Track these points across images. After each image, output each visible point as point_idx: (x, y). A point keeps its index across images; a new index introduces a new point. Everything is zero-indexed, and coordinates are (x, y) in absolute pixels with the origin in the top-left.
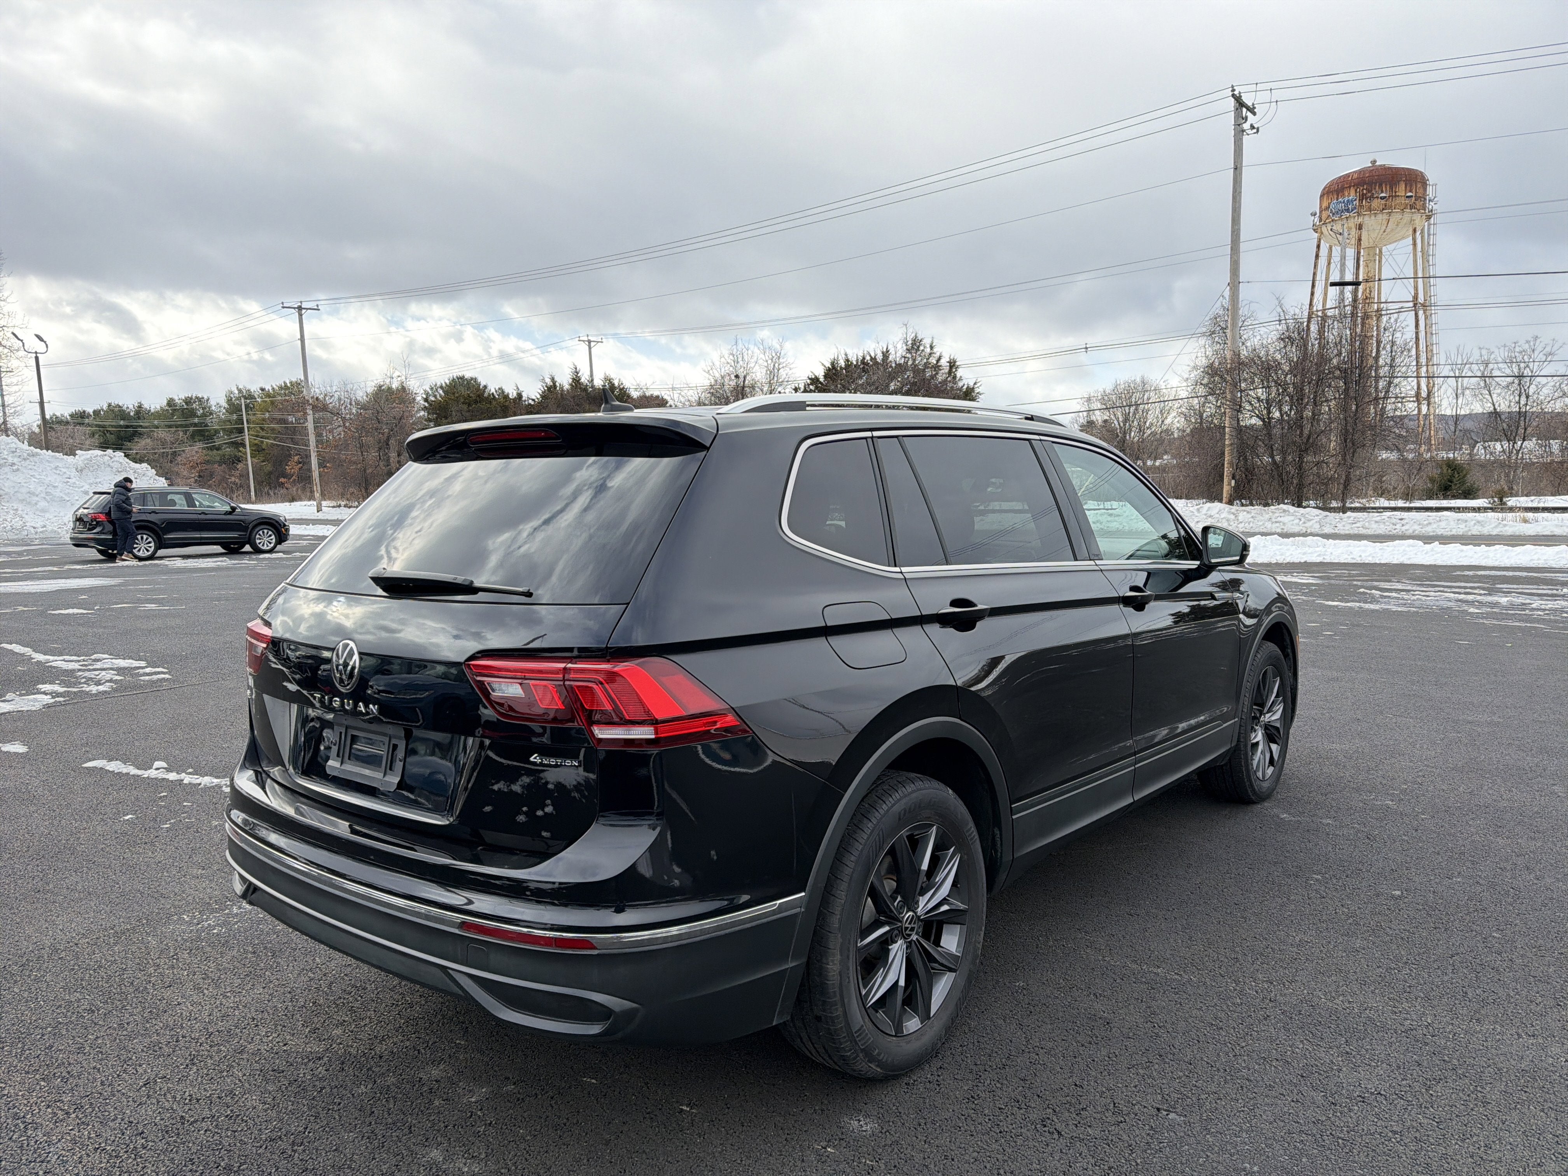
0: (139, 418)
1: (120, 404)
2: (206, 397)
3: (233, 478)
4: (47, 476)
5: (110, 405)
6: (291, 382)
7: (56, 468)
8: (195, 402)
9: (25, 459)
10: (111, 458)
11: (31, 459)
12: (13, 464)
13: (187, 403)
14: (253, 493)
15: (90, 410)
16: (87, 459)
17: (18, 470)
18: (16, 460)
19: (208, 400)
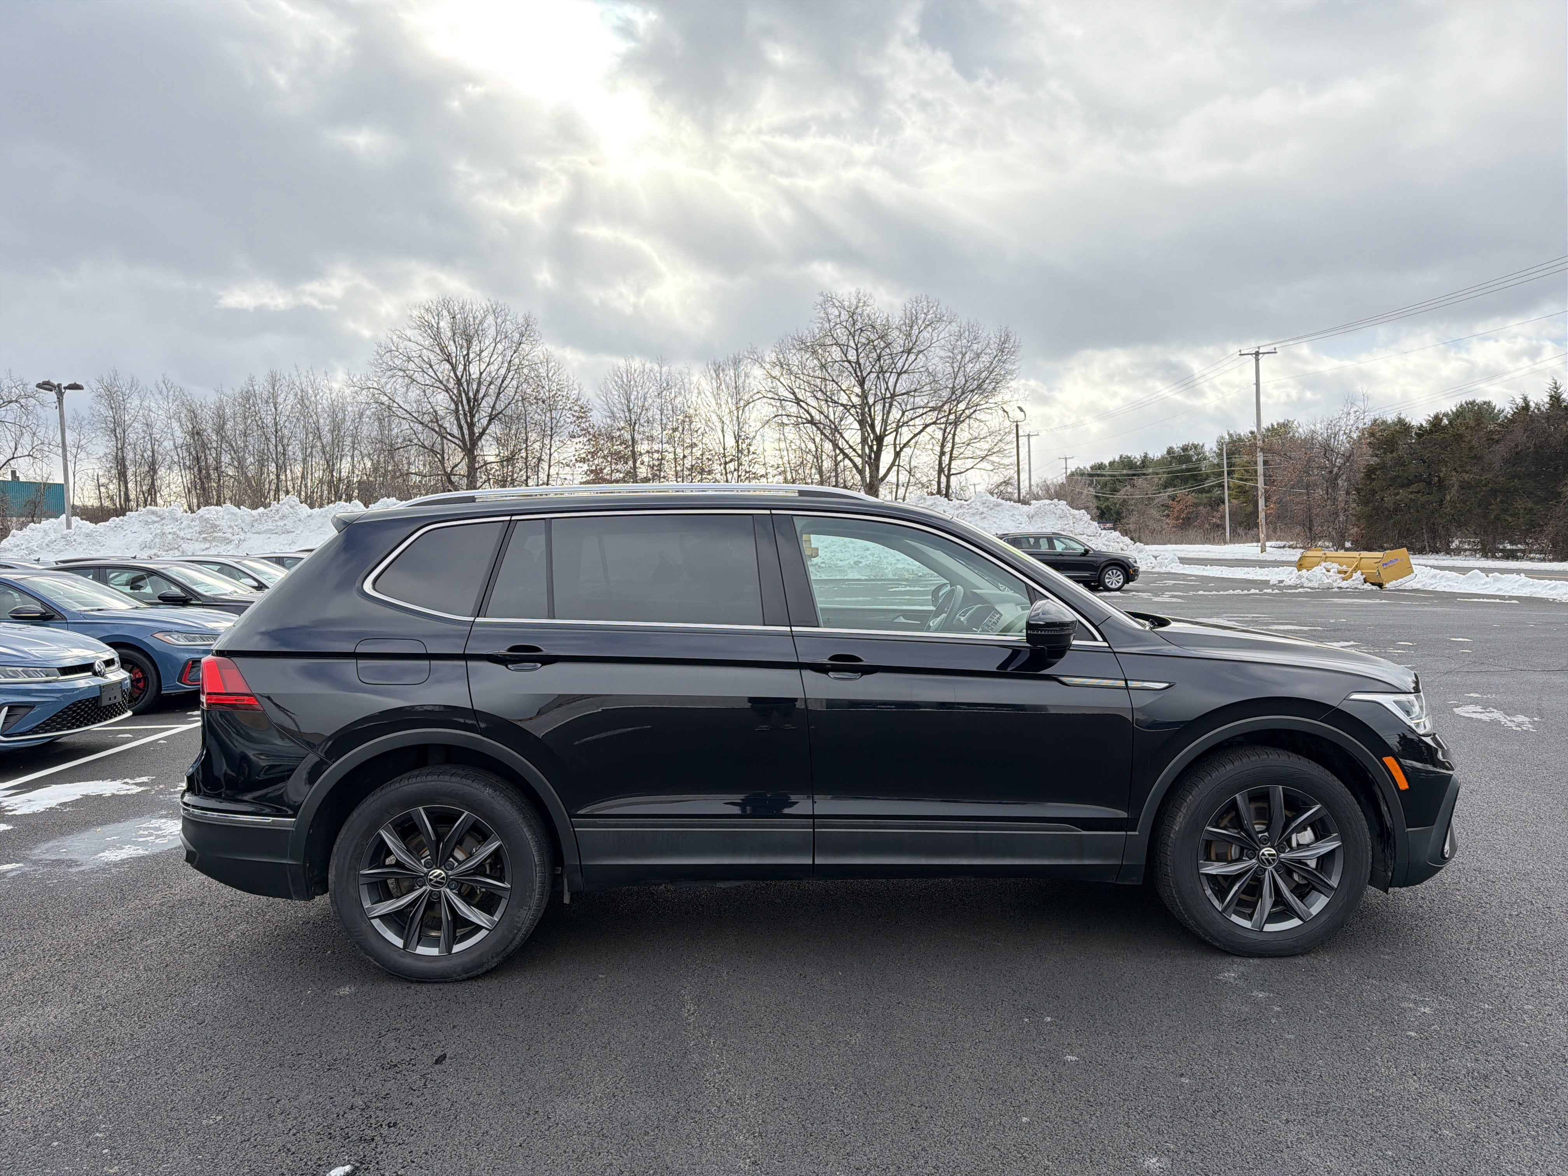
0: (1144, 467)
1: (1129, 455)
2: (1201, 444)
3: (1214, 520)
4: (1004, 522)
5: (1121, 457)
6: (1278, 424)
7: (1012, 516)
8: (1191, 449)
9: (991, 509)
10: (1056, 506)
11: (996, 508)
12: (982, 513)
13: (1184, 452)
14: (1228, 534)
15: (1107, 463)
16: (1037, 508)
17: (985, 517)
18: (985, 510)
19: (1202, 447)
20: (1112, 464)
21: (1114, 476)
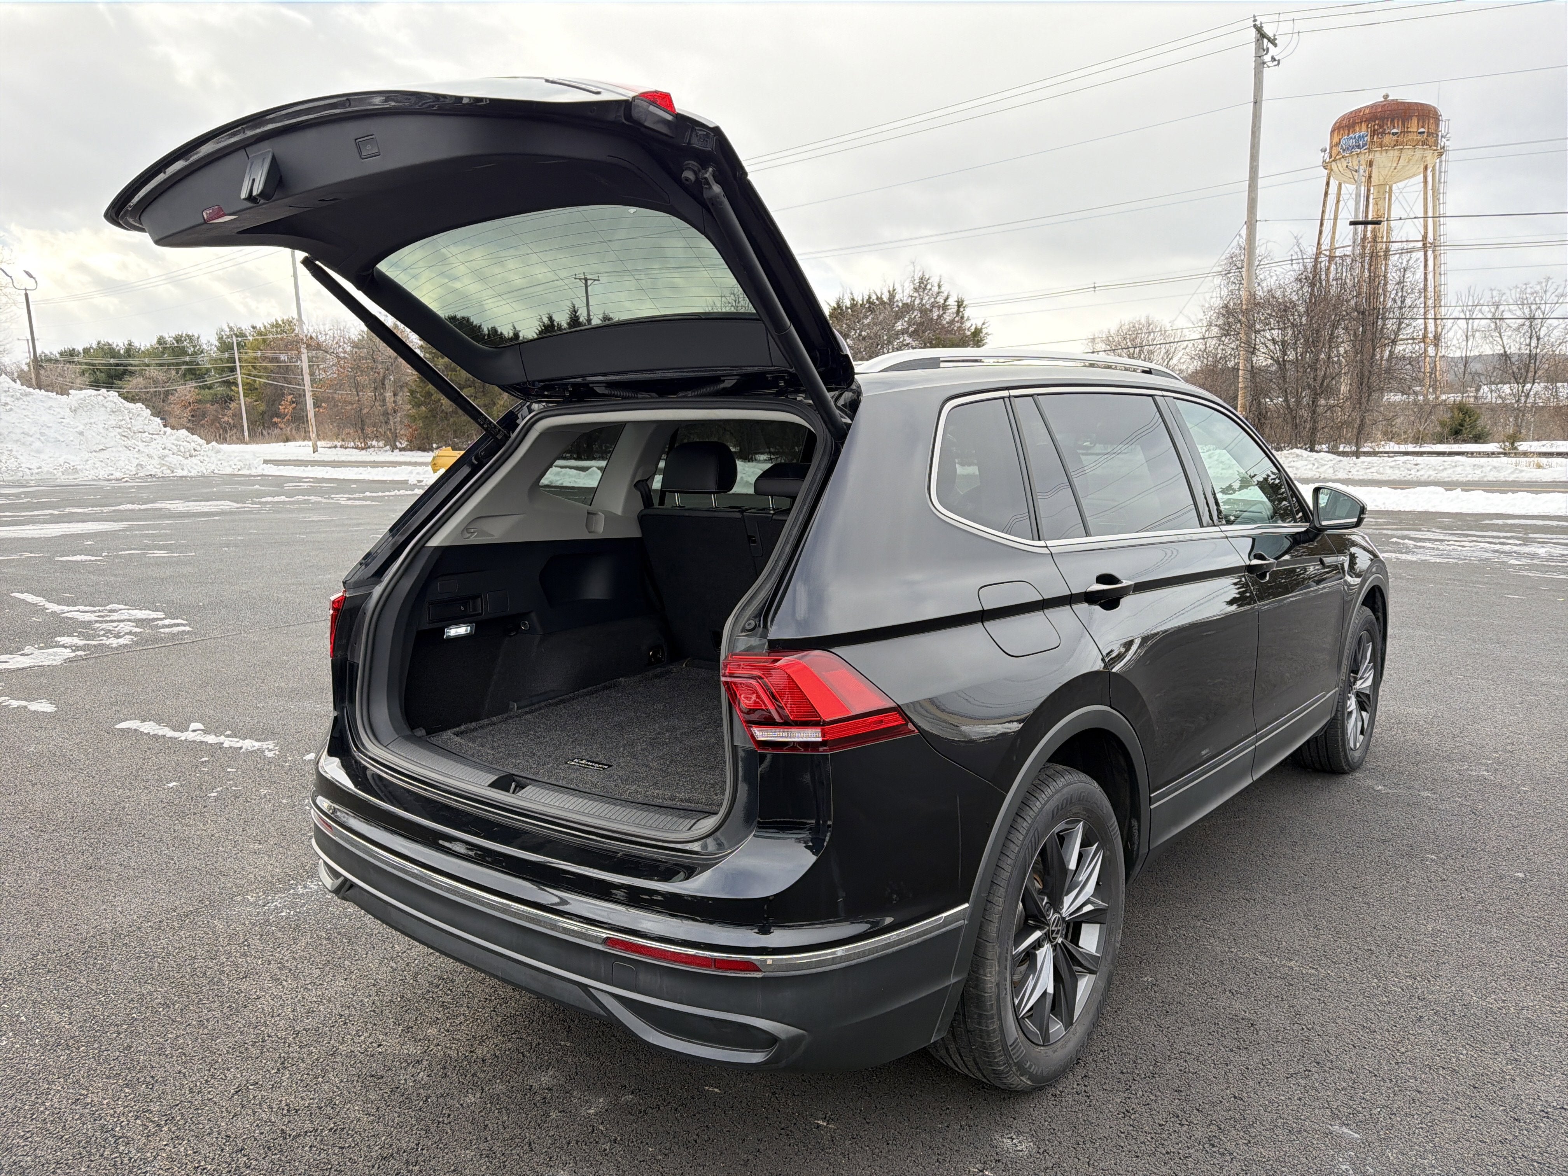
0: (129, 356)
1: (110, 342)
2: (196, 336)
3: (226, 418)
4: (41, 416)
5: (99, 343)
6: (283, 320)
7: (50, 408)
8: (186, 340)
9: (17, 399)
10: (105, 398)
11: (25, 398)
12: (6, 404)
13: (177, 341)
14: (246, 433)
15: (80, 348)
16: (81, 399)
17: (11, 410)
18: (9, 400)
19: (198, 338)
20: (86, 351)
21: (93, 365)
